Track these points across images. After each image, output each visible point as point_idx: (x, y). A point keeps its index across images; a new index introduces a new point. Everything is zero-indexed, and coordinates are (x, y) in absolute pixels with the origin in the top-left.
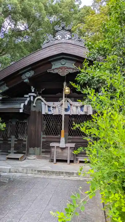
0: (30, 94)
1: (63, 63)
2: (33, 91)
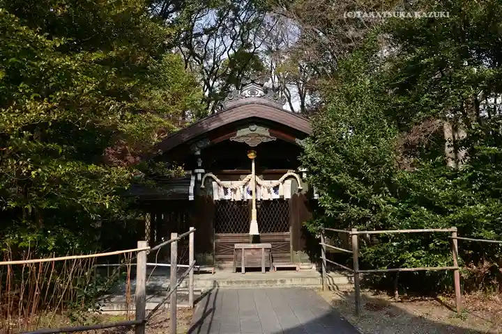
0: (197, 171)
1: (254, 129)
2: (200, 165)
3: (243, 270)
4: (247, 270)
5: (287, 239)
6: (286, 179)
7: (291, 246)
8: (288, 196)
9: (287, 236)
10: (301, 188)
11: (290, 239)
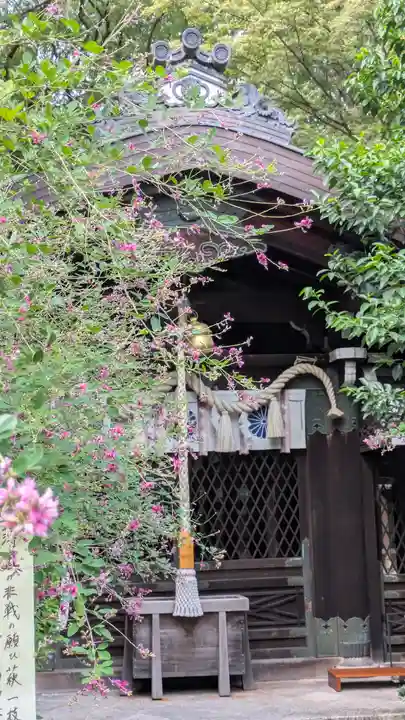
3: (157, 686)
4: (173, 686)
5: (293, 580)
6: (290, 385)
7: (309, 605)
8: (297, 441)
9: (297, 570)
10: (339, 413)
11: (305, 580)
